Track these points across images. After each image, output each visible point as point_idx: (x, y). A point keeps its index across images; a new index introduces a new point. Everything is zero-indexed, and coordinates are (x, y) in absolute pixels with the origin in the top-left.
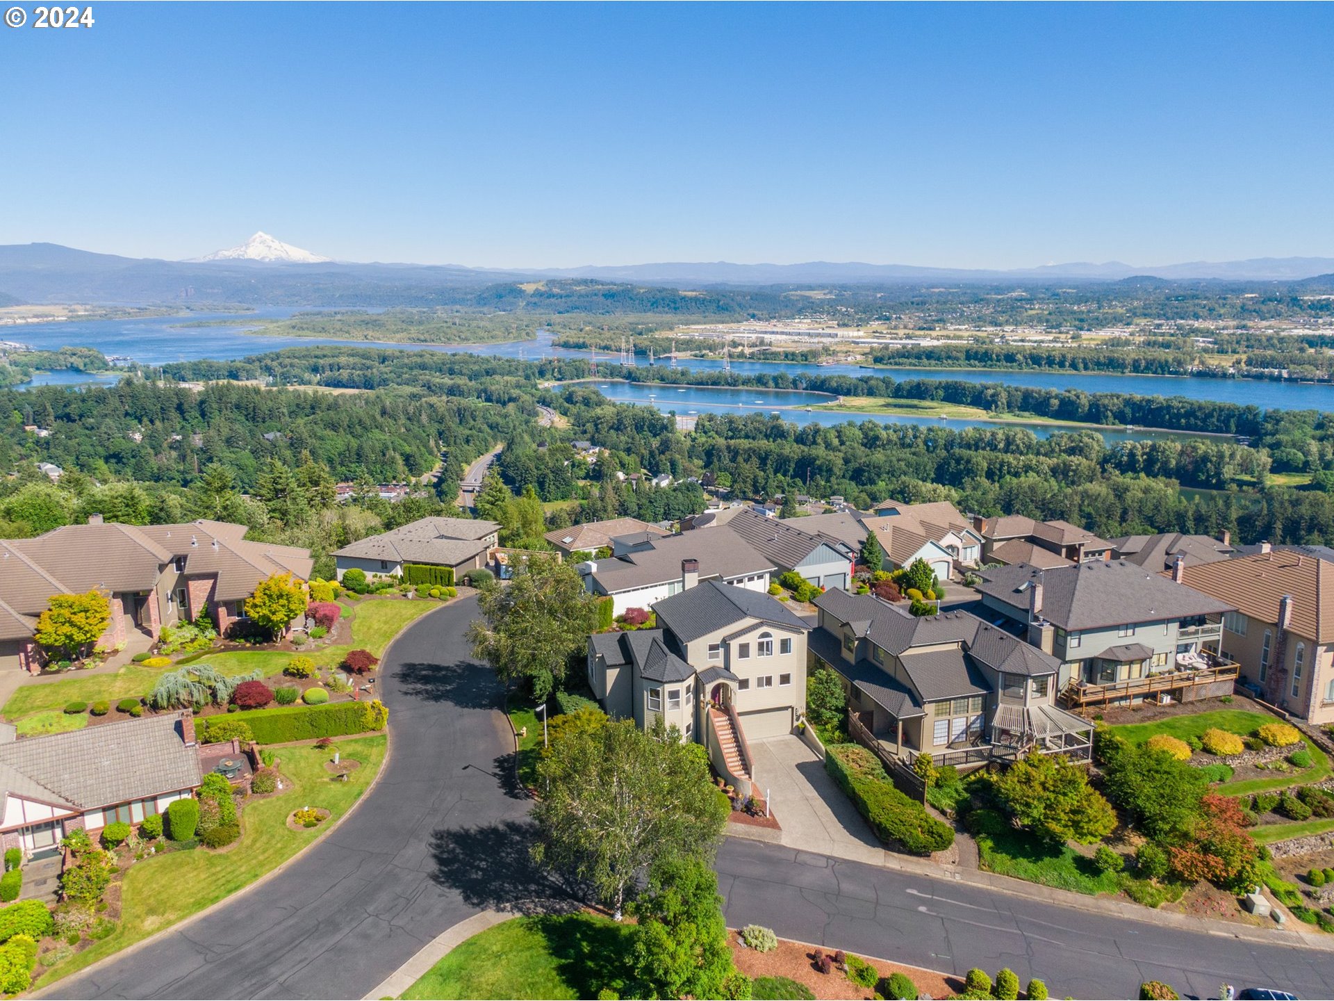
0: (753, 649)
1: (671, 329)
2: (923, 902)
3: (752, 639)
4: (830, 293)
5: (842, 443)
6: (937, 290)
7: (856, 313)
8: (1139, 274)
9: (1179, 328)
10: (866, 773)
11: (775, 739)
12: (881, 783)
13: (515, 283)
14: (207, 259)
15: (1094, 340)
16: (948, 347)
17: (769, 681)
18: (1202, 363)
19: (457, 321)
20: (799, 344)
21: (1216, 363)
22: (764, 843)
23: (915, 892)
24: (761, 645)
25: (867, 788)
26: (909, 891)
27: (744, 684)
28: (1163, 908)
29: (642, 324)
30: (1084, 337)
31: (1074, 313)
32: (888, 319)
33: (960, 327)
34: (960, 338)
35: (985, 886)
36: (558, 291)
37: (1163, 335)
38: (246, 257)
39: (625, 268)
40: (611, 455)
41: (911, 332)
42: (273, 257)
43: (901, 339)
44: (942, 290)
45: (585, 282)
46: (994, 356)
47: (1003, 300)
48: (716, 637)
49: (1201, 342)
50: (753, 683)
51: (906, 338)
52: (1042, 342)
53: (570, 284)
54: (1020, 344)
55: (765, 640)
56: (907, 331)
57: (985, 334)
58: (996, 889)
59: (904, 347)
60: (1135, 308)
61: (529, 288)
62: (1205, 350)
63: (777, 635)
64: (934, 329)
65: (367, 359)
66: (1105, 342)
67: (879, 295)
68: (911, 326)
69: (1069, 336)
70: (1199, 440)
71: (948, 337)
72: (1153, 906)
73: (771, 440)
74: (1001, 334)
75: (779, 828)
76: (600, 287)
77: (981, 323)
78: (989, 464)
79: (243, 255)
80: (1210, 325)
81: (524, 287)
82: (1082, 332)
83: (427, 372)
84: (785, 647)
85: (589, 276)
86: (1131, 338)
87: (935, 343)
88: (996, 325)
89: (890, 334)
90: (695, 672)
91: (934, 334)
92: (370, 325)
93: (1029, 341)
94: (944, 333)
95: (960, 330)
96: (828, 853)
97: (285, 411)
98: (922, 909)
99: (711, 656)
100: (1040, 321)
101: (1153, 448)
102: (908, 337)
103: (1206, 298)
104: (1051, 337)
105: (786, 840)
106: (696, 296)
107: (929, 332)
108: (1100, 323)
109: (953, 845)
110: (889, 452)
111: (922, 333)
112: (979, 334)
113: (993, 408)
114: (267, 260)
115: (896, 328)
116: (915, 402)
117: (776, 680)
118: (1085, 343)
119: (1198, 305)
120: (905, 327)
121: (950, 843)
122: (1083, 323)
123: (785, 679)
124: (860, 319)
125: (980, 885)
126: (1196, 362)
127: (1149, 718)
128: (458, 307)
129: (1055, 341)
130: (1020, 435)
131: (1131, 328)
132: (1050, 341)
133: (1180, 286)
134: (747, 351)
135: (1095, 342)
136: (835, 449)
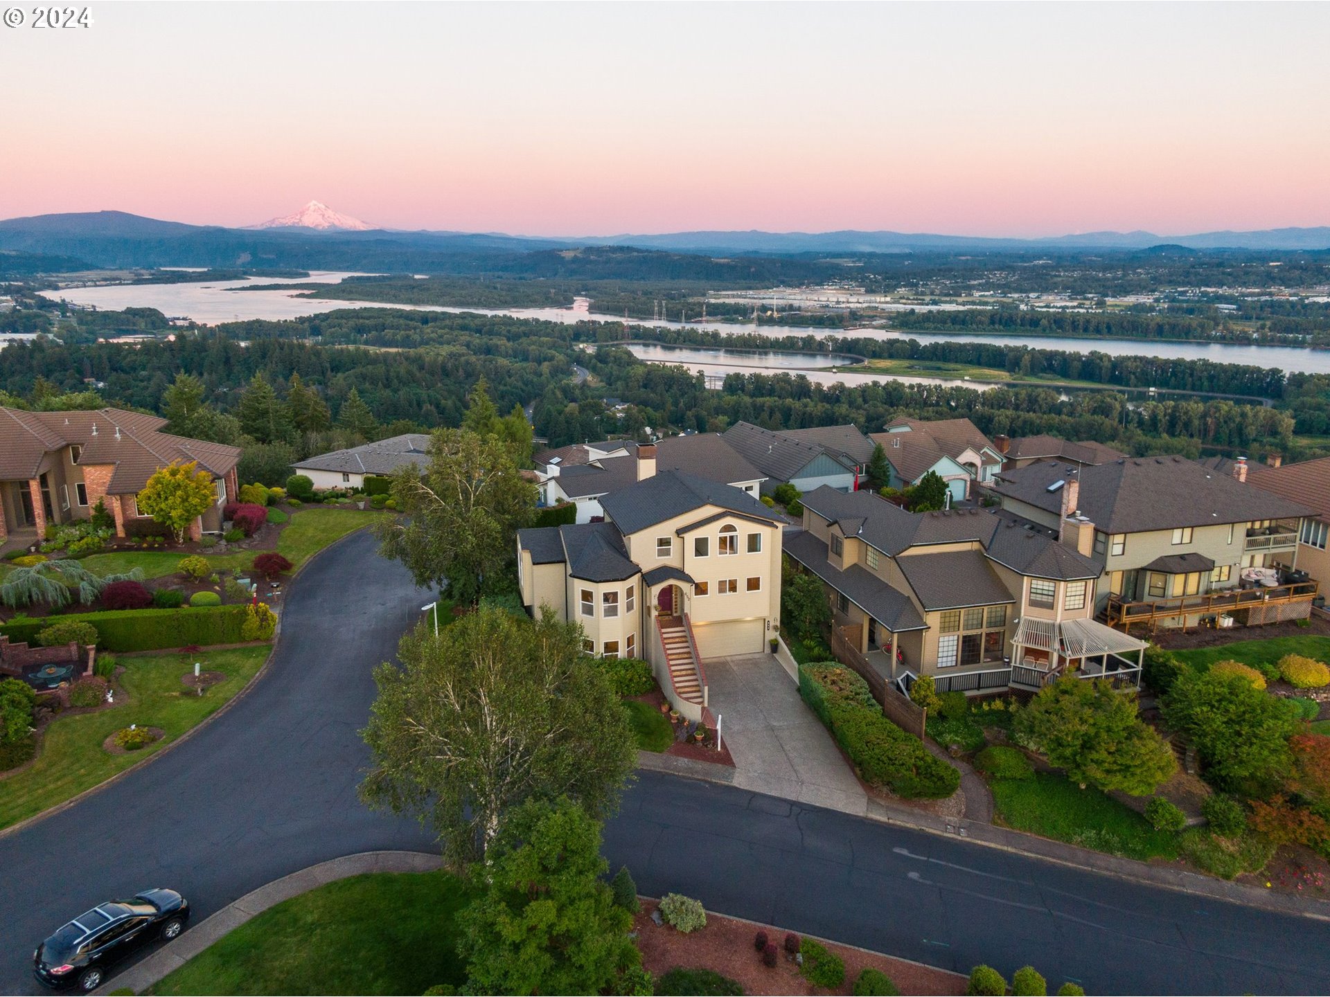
0: (713, 546)
1: (704, 295)
2: (915, 865)
3: (712, 533)
4: (859, 261)
5: (865, 401)
6: (963, 258)
7: (884, 280)
8: (1165, 243)
9: (1205, 294)
10: (847, 698)
11: (740, 657)
12: (867, 711)
13: (554, 250)
14: (264, 227)
15: (1119, 306)
16: (972, 312)
17: (733, 587)
18: (1225, 328)
19: (498, 286)
20: (827, 309)
21: (1240, 328)
22: (710, 783)
23: (905, 852)
24: (723, 541)
25: (847, 716)
26: (897, 850)
27: (701, 589)
28: (1238, 880)
29: (675, 289)
30: (1108, 303)
31: (1099, 280)
32: (916, 285)
33: (986, 293)
34: (986, 304)
35: (999, 847)
36: (596, 258)
37: (1187, 301)
38: (300, 225)
39: (661, 236)
40: (640, 411)
41: (937, 298)
42: (326, 225)
43: (927, 305)
44: (969, 258)
45: (621, 249)
46: (1019, 321)
47: (1029, 267)
48: (667, 529)
49: (1226, 308)
50: (713, 588)
51: (932, 304)
52: (1067, 307)
53: (607, 251)
54: (1045, 310)
55: (728, 534)
56: (933, 297)
57: (1011, 300)
58: (1013, 850)
59: (930, 312)
60: (1161, 275)
61: (569, 255)
62: (1230, 316)
63: (744, 528)
64: (960, 296)
65: (412, 320)
66: (1129, 308)
67: (906, 263)
68: (937, 292)
69: (1093, 303)
70: (1222, 401)
71: (973, 303)
72: (1227, 877)
73: (796, 398)
74: (1026, 300)
75: (732, 764)
76: (635, 254)
77: (1006, 290)
78: (1011, 423)
79: (298, 223)
80: (1235, 292)
81: (564, 254)
82: (1106, 299)
83: (468, 332)
84: (754, 543)
85: (626, 244)
86: (1156, 305)
87: (961, 308)
88: (1021, 292)
89: (917, 299)
90: (640, 571)
91: (960, 300)
92: (415, 290)
93: (1053, 307)
94: (970, 299)
95: (986, 296)
96: (792, 797)
97: (328, 365)
98: (914, 875)
99: (661, 553)
100: (1065, 288)
101: (1175, 408)
102: (935, 303)
103: (1232, 266)
104: (1075, 304)
105: (739, 780)
106: (728, 263)
107: (955, 298)
108: (1124, 290)
109: (959, 791)
110: (911, 410)
111: (948, 299)
112: (1004, 300)
113: (1017, 370)
114: (321, 228)
115: (923, 294)
116: (940, 364)
117: (742, 585)
118: (1109, 310)
119: (1224, 273)
120: (932, 294)
121: (953, 789)
122: (1107, 289)
123: (753, 584)
124: (887, 286)
125: (993, 845)
126: (1221, 328)
127: (1208, 643)
128: (500, 273)
129: (1079, 306)
130: (1043, 395)
131: (1157, 294)
132: (1074, 307)
133: (1205, 255)
134: (776, 315)
135: (1119, 308)
136: (859, 408)
